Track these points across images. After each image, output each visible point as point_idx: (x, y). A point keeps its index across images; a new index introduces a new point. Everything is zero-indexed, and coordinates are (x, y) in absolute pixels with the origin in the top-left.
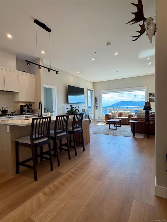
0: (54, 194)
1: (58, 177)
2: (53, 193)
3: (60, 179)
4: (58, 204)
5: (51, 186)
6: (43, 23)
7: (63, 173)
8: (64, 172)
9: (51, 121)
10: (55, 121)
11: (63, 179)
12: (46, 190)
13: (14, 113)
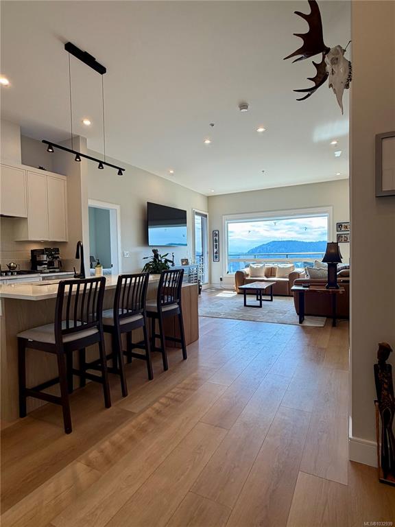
0: (112, 465)
1: (122, 423)
2: (109, 461)
3: (127, 428)
4: (121, 489)
5: (106, 444)
6: (86, 52)
7: (134, 413)
8: (136, 411)
9: (106, 289)
10: (115, 287)
11: (134, 427)
12: (93, 454)
13: (14, 268)
